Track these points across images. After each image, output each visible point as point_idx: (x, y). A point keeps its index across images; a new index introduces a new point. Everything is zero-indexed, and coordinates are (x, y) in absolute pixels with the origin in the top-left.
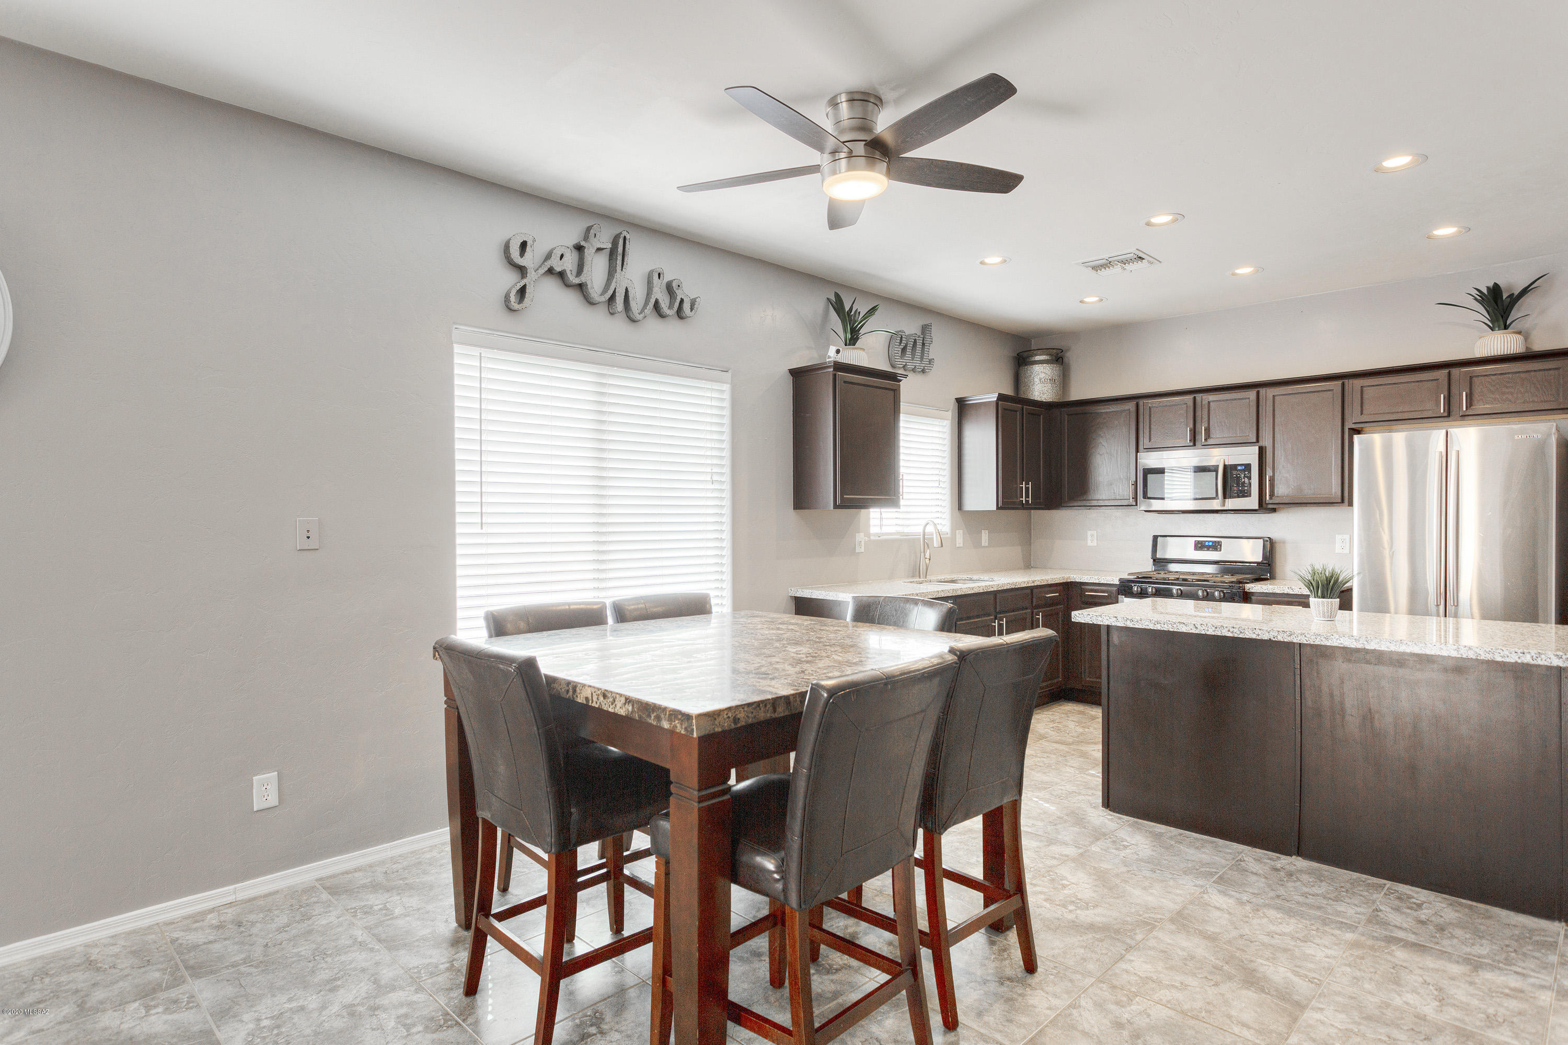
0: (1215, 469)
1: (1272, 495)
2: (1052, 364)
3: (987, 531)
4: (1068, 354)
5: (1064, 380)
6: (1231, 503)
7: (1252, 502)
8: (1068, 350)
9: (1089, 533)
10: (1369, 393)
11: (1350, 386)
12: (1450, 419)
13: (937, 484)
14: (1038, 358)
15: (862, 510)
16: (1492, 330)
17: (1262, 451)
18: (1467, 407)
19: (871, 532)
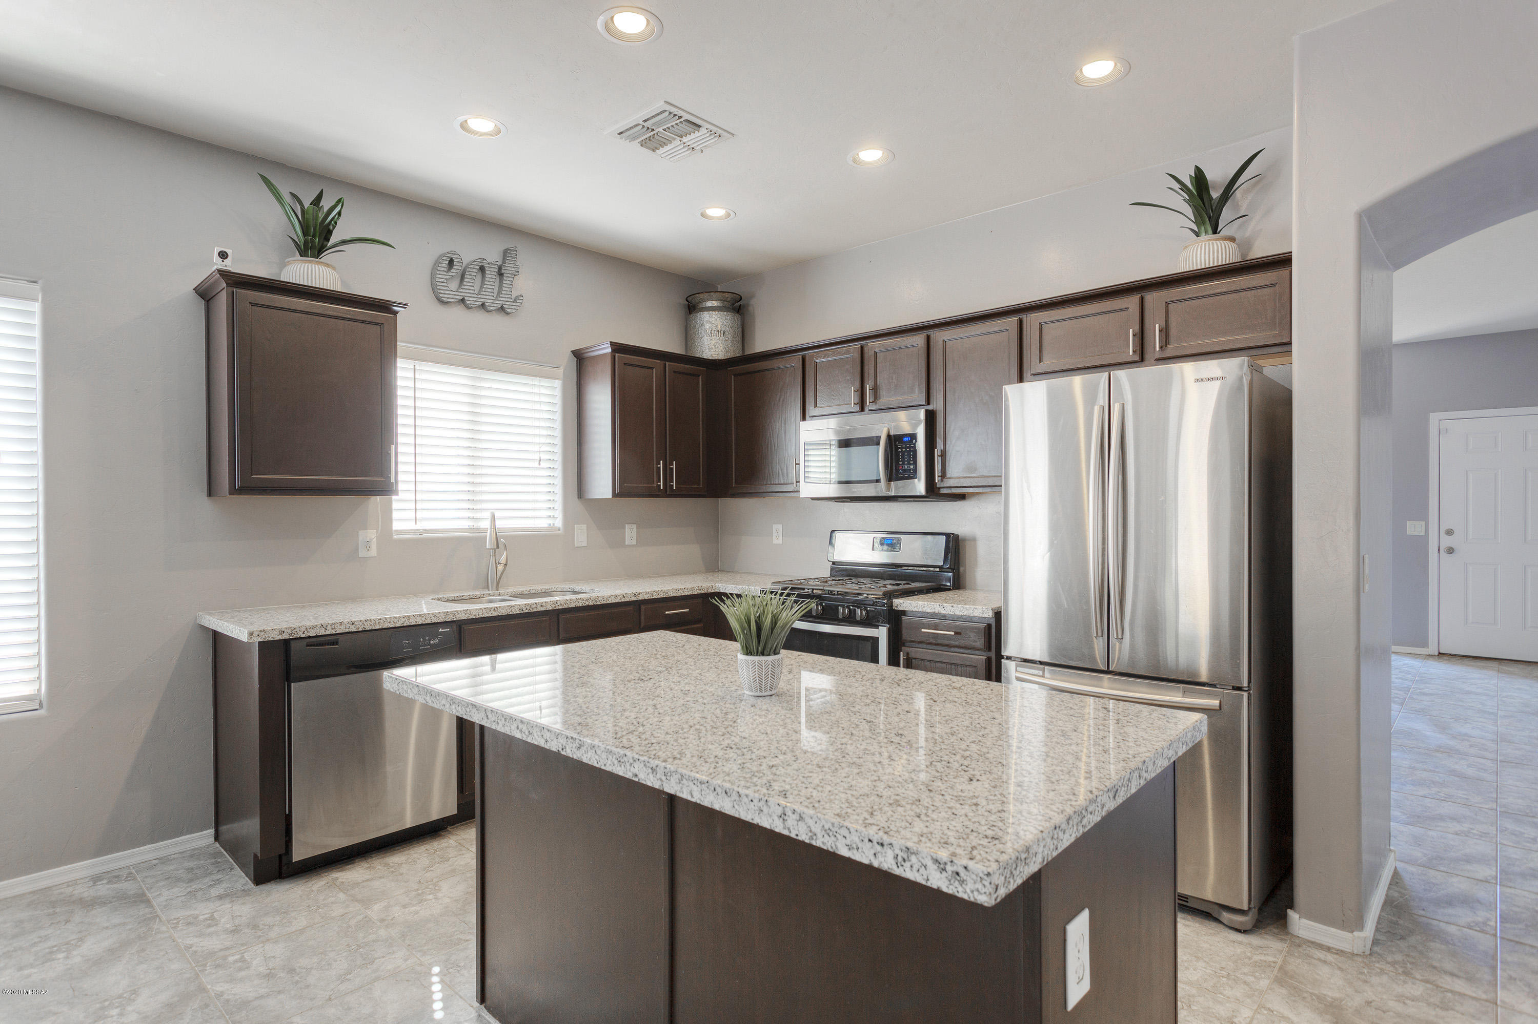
0: (875, 441)
1: (943, 476)
2: (730, 312)
3: (634, 526)
4: (753, 302)
5: (744, 333)
6: (896, 488)
7: (919, 486)
8: (752, 296)
9: (775, 527)
10: (1051, 332)
11: (1029, 322)
12: (1143, 364)
13: (536, 464)
14: (709, 304)
15: (373, 498)
16: (1198, 236)
17: (931, 417)
18: (1161, 347)
19: (394, 528)
